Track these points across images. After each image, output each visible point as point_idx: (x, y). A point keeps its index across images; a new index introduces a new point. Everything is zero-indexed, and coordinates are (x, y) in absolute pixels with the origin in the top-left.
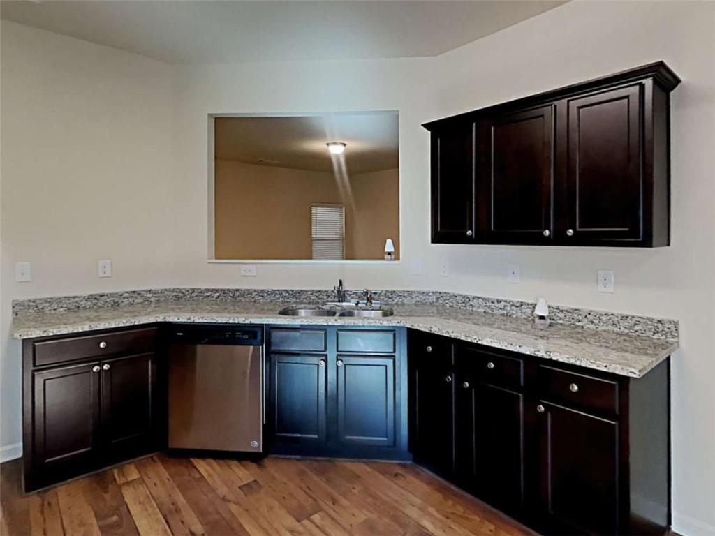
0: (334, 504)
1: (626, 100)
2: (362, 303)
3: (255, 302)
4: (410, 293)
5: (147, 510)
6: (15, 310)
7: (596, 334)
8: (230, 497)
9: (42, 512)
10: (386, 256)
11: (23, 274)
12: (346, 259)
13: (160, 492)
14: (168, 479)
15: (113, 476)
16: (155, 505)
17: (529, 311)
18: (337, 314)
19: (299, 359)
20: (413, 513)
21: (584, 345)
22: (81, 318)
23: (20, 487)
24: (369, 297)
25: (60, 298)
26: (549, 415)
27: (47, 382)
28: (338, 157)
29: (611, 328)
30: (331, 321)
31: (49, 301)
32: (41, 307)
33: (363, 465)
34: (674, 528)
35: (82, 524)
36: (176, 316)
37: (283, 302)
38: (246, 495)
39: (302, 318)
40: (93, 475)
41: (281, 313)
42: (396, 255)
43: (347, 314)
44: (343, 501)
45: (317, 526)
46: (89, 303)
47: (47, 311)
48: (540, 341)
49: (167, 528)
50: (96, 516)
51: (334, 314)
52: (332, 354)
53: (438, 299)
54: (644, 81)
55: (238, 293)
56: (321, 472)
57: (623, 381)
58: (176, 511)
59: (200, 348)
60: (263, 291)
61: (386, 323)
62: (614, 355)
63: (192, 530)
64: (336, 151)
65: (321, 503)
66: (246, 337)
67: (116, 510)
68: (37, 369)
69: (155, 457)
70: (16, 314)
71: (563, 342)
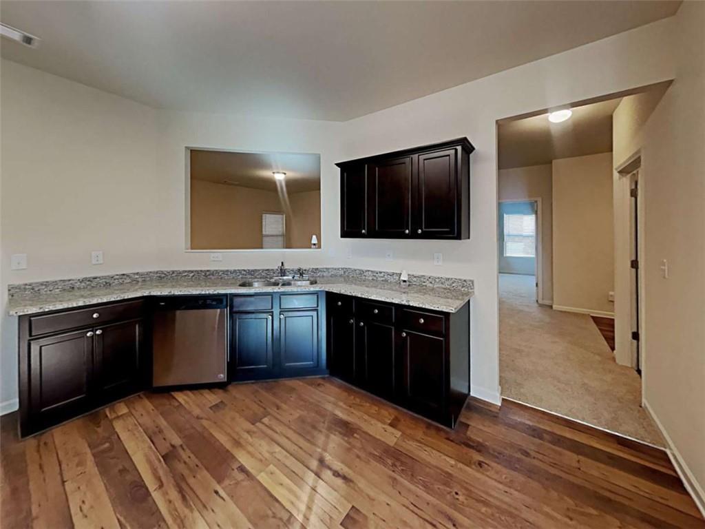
0: (278, 409)
1: (448, 157)
2: (297, 277)
3: (221, 278)
4: (327, 269)
5: (134, 435)
6: (11, 292)
7: (433, 289)
8: (202, 415)
9: (38, 451)
10: (313, 246)
11: (19, 264)
12: (287, 248)
13: (145, 420)
14: (153, 410)
15: (105, 413)
16: (142, 430)
17: (398, 278)
18: (280, 285)
19: (253, 316)
20: (329, 407)
21: (427, 296)
22: (76, 296)
23: (17, 434)
24: (301, 273)
25: (56, 282)
26: (408, 338)
27: (43, 348)
28: (280, 181)
29: (441, 285)
30: (276, 289)
31: (46, 284)
32: (36, 289)
33: (298, 382)
34: (472, 394)
35: (77, 454)
36: (159, 291)
37: (242, 278)
38: (214, 412)
39: (256, 288)
40: (87, 416)
41: (240, 285)
42: (318, 246)
43: (287, 284)
44: (284, 406)
45: (267, 426)
46: (83, 284)
47: (42, 292)
48: (403, 295)
49: (152, 445)
50: (90, 446)
51: (278, 285)
52: (276, 311)
53: (345, 272)
54: (458, 147)
55: (208, 273)
56: (268, 390)
57: (447, 315)
58: (159, 432)
59: (178, 312)
60: (227, 271)
61: (312, 289)
62: (442, 301)
63: (173, 443)
64: (279, 177)
65: (269, 410)
66: (214, 303)
67: (108, 439)
68: (33, 338)
69: (142, 396)
70: (12, 296)
71: (416, 295)
